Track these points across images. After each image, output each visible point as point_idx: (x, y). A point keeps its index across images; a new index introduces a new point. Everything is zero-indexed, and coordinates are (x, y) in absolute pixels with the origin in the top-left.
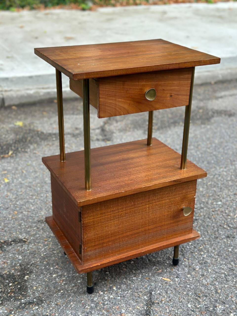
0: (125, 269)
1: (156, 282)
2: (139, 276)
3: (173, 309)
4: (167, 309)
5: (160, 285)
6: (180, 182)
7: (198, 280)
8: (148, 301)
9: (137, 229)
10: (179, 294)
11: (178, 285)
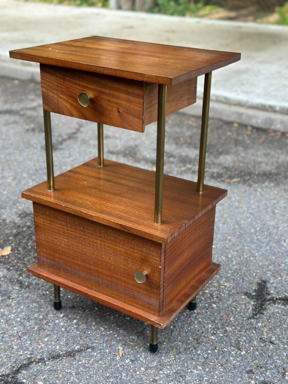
0: (113, 317)
1: (110, 346)
2: (110, 332)
3: (74, 374)
4: (71, 369)
5: (107, 351)
6: (129, 230)
7: (142, 380)
8: (74, 351)
9: (88, 264)
10: (102, 371)
11: (118, 365)
